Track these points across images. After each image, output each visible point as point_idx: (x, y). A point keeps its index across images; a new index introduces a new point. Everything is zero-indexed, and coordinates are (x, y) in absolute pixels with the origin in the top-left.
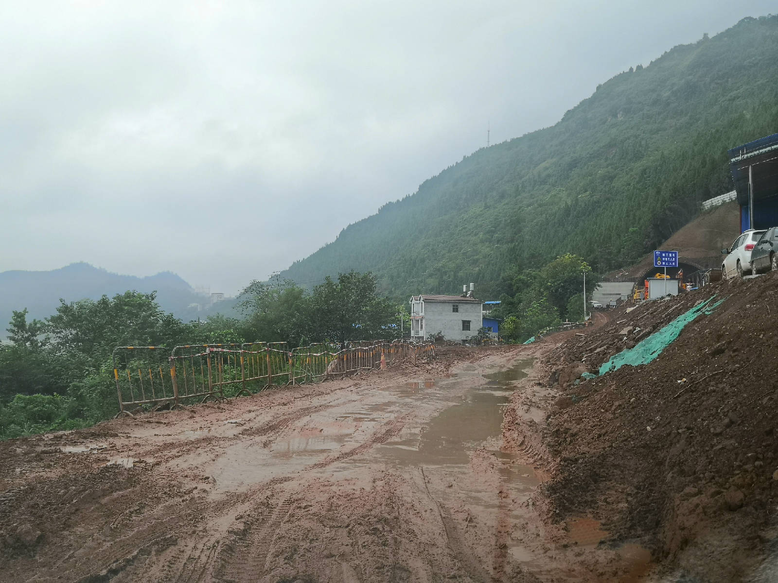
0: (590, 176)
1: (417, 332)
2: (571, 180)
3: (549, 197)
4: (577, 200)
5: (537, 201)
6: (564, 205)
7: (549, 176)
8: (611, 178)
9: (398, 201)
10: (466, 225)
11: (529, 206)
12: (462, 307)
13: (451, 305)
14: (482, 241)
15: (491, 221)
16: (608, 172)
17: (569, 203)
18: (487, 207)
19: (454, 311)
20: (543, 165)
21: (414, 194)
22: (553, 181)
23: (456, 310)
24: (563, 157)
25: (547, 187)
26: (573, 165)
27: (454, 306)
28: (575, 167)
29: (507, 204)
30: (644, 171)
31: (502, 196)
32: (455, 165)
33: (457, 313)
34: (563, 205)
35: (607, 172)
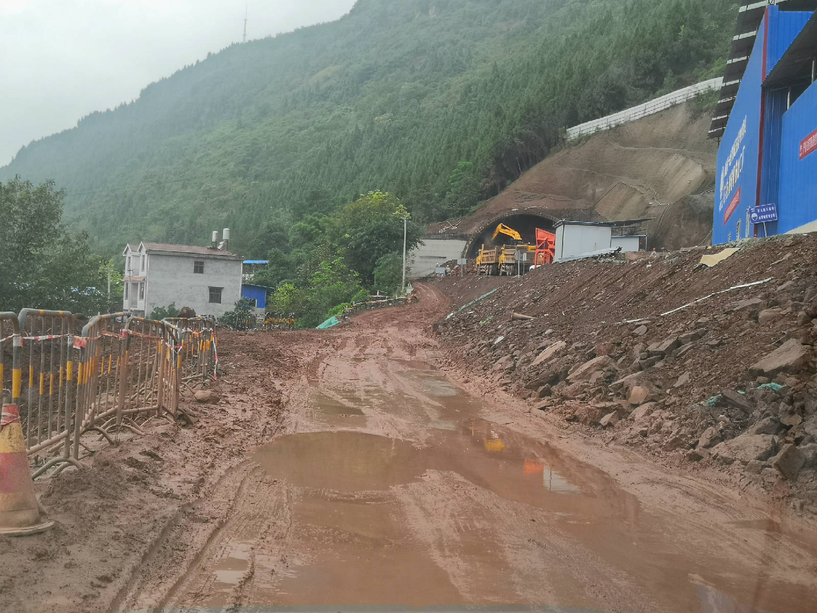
0: (390, 92)
1: (134, 303)
2: (363, 96)
3: (331, 117)
4: (372, 123)
5: (314, 122)
6: (353, 129)
7: (331, 88)
8: (420, 97)
9: (108, 110)
10: (209, 150)
11: (301, 129)
12: (209, 265)
13: (192, 261)
14: (233, 175)
15: (247, 147)
16: (416, 88)
17: (361, 127)
18: (241, 126)
19: (196, 271)
20: (322, 73)
21: (133, 102)
22: (337, 96)
23: (199, 269)
24: (351, 64)
25: (328, 104)
26: (366, 75)
27: (196, 263)
28: (368, 78)
29: (270, 124)
30: (468, 89)
31: (264, 113)
32: (194, 64)
33: (201, 275)
34: (352, 131)
35: (414, 88)
